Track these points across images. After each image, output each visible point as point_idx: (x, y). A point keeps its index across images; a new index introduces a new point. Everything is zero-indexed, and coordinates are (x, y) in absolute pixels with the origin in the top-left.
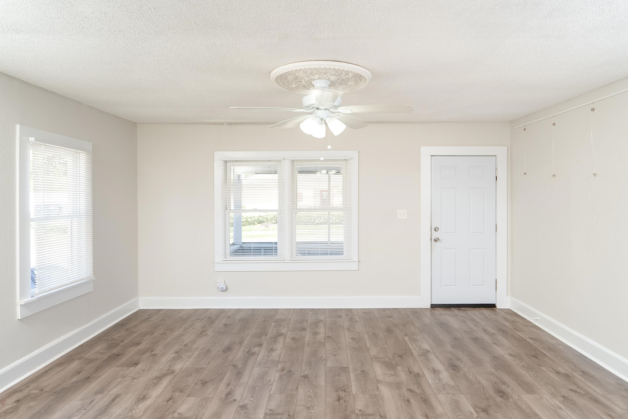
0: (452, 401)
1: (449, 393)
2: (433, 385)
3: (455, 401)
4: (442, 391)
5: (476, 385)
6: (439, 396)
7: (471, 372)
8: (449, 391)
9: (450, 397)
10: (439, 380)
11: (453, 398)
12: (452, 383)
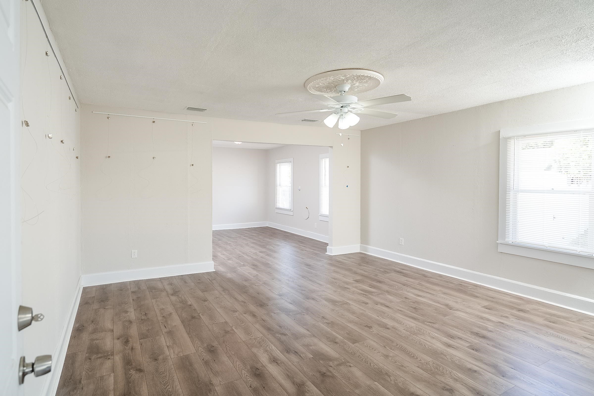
0: (251, 334)
1: (254, 339)
2: (269, 344)
3: (248, 334)
4: (260, 340)
5: (233, 353)
6: (261, 335)
7: (239, 370)
8: (255, 341)
9: (252, 336)
10: (266, 351)
11: (250, 336)
12: (255, 350)
